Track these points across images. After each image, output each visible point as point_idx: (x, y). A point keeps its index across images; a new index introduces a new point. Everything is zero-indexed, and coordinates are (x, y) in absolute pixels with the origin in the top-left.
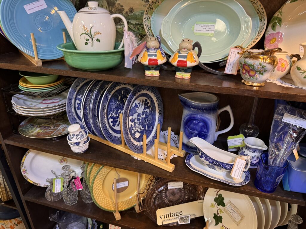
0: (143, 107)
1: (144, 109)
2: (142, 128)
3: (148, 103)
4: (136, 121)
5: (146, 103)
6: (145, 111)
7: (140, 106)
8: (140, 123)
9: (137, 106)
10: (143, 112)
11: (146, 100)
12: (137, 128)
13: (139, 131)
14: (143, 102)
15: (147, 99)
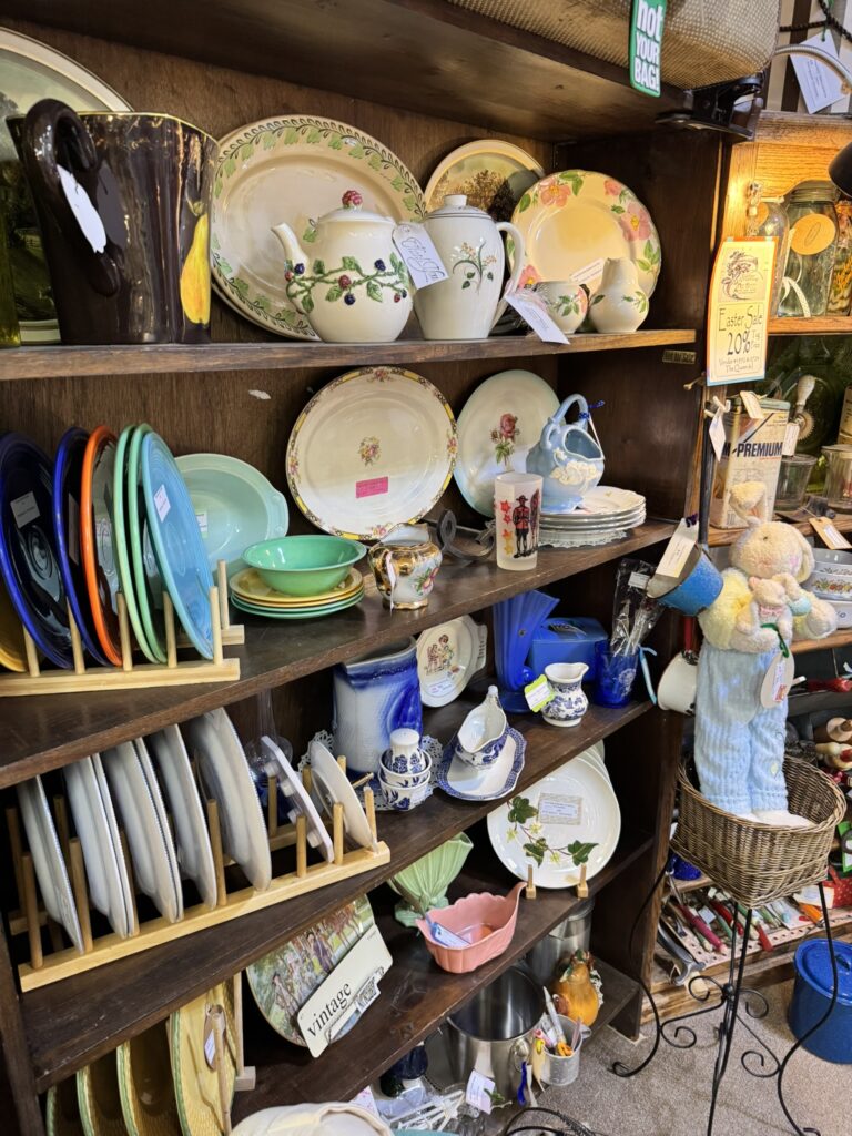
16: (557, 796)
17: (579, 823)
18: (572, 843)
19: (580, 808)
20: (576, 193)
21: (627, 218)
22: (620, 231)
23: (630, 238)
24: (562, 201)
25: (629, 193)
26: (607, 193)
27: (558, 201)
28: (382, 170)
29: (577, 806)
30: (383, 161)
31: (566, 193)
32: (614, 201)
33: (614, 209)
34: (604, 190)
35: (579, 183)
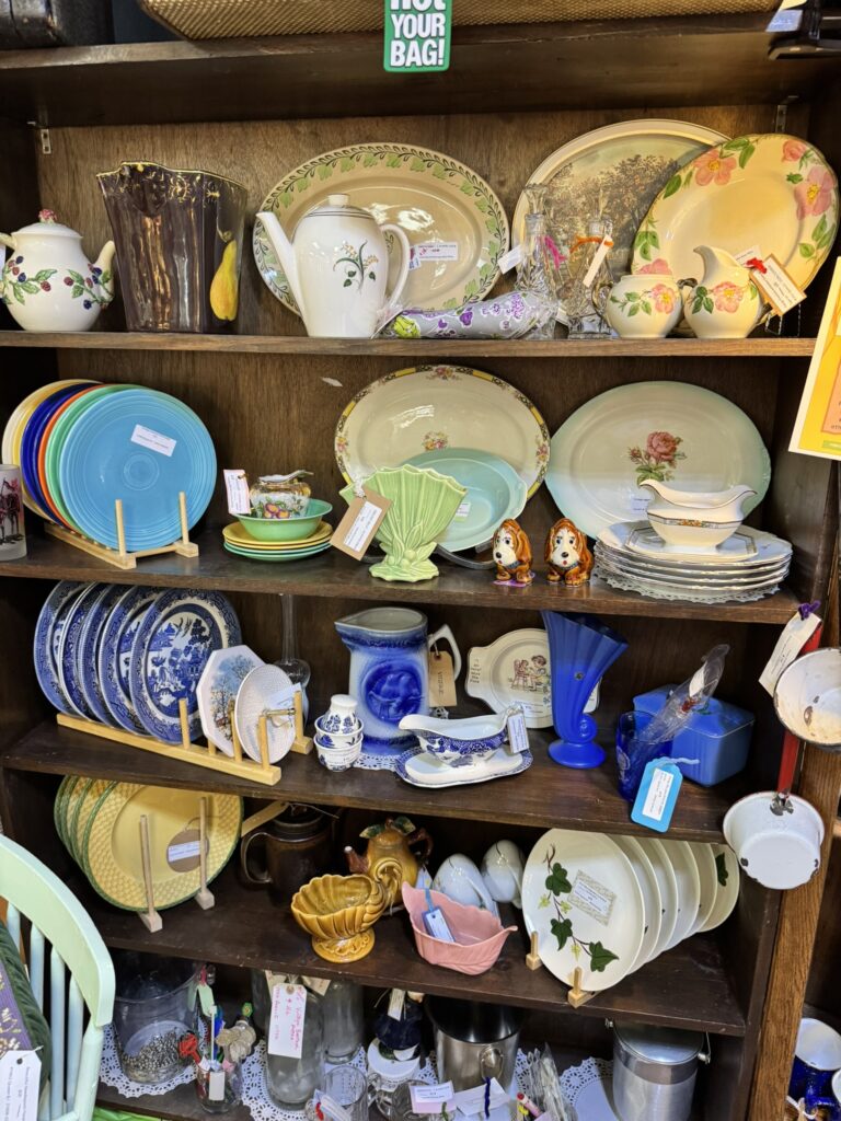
0: (189, 636)
1: (192, 642)
2: (180, 685)
3: (204, 629)
4: (166, 664)
5: (197, 629)
6: (193, 647)
7: (182, 633)
8: (176, 671)
9: (173, 631)
10: (187, 650)
11: (198, 622)
12: (166, 683)
13: (172, 688)
14: (188, 625)
15: (199, 618)
16: (592, 882)
17: (606, 924)
18: (595, 942)
19: (611, 906)
20: (742, 165)
21: (803, 187)
22: (793, 207)
23: (802, 213)
24: (724, 177)
25: (814, 154)
26: (784, 158)
27: (718, 177)
28: (449, 179)
29: (608, 902)
30: (447, 170)
31: (730, 167)
32: (792, 167)
33: (792, 178)
34: (782, 155)
35: (749, 150)
